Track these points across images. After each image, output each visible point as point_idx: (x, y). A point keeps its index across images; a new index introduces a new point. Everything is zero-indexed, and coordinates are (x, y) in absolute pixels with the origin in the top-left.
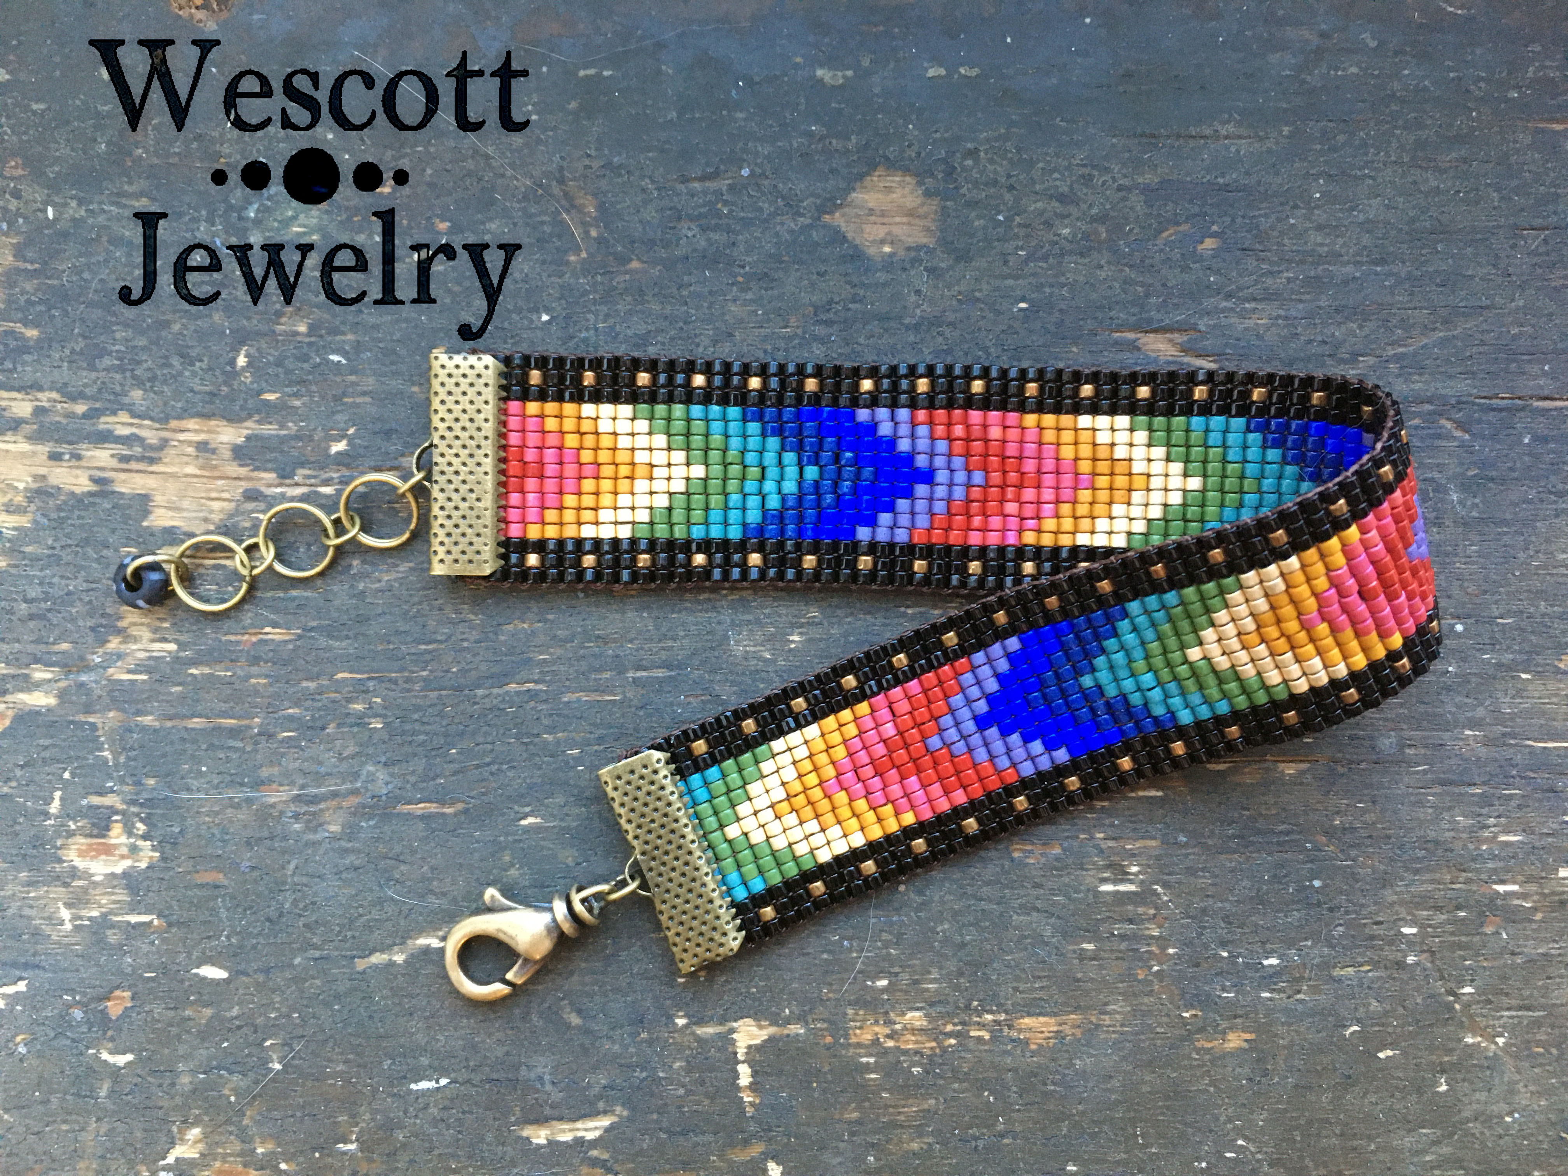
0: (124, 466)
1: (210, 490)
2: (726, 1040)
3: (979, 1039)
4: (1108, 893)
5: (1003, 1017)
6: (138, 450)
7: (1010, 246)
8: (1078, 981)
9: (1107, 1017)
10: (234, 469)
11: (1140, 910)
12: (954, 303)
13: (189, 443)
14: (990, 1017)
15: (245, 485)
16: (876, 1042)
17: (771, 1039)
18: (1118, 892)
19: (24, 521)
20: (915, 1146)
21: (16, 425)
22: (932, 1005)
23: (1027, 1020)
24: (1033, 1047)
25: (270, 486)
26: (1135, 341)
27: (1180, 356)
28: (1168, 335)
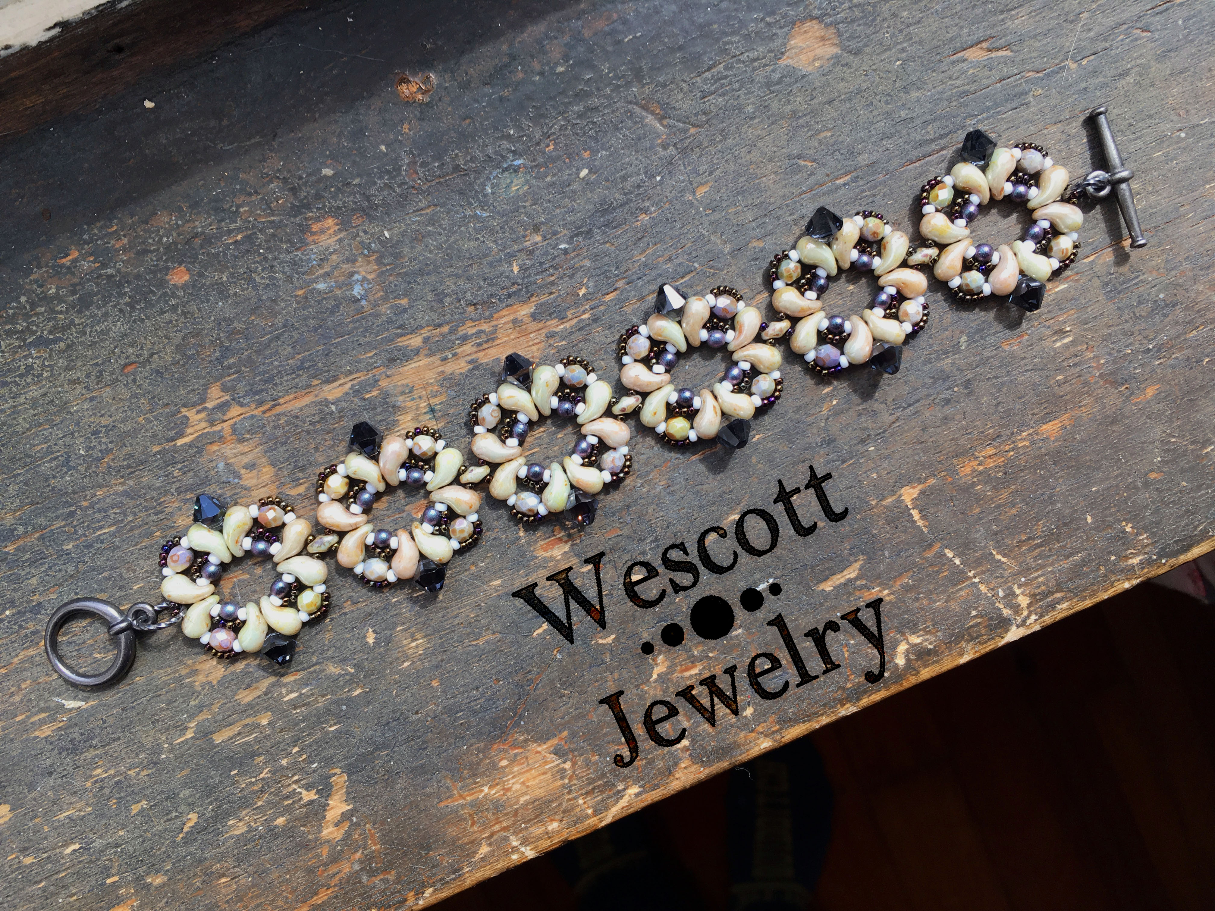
0: (481, 348)
1: (527, 342)
2: (899, 501)
3: (1024, 446)
4: (1059, 347)
5: (1032, 431)
6: (484, 338)
8: (1062, 396)
9: (1083, 408)
10: (534, 326)
11: (1079, 348)
12: (863, 77)
13: (508, 323)
14: (1025, 434)
15: (544, 331)
16: (974, 471)
17: (922, 493)
18: (1065, 344)
19: (443, 398)
20: (1014, 511)
21: (417, 352)
22: (994, 440)
23: (1044, 427)
24: (1052, 439)
25: (557, 326)
26: (963, 57)
27: (990, 54)
28: (979, 46)
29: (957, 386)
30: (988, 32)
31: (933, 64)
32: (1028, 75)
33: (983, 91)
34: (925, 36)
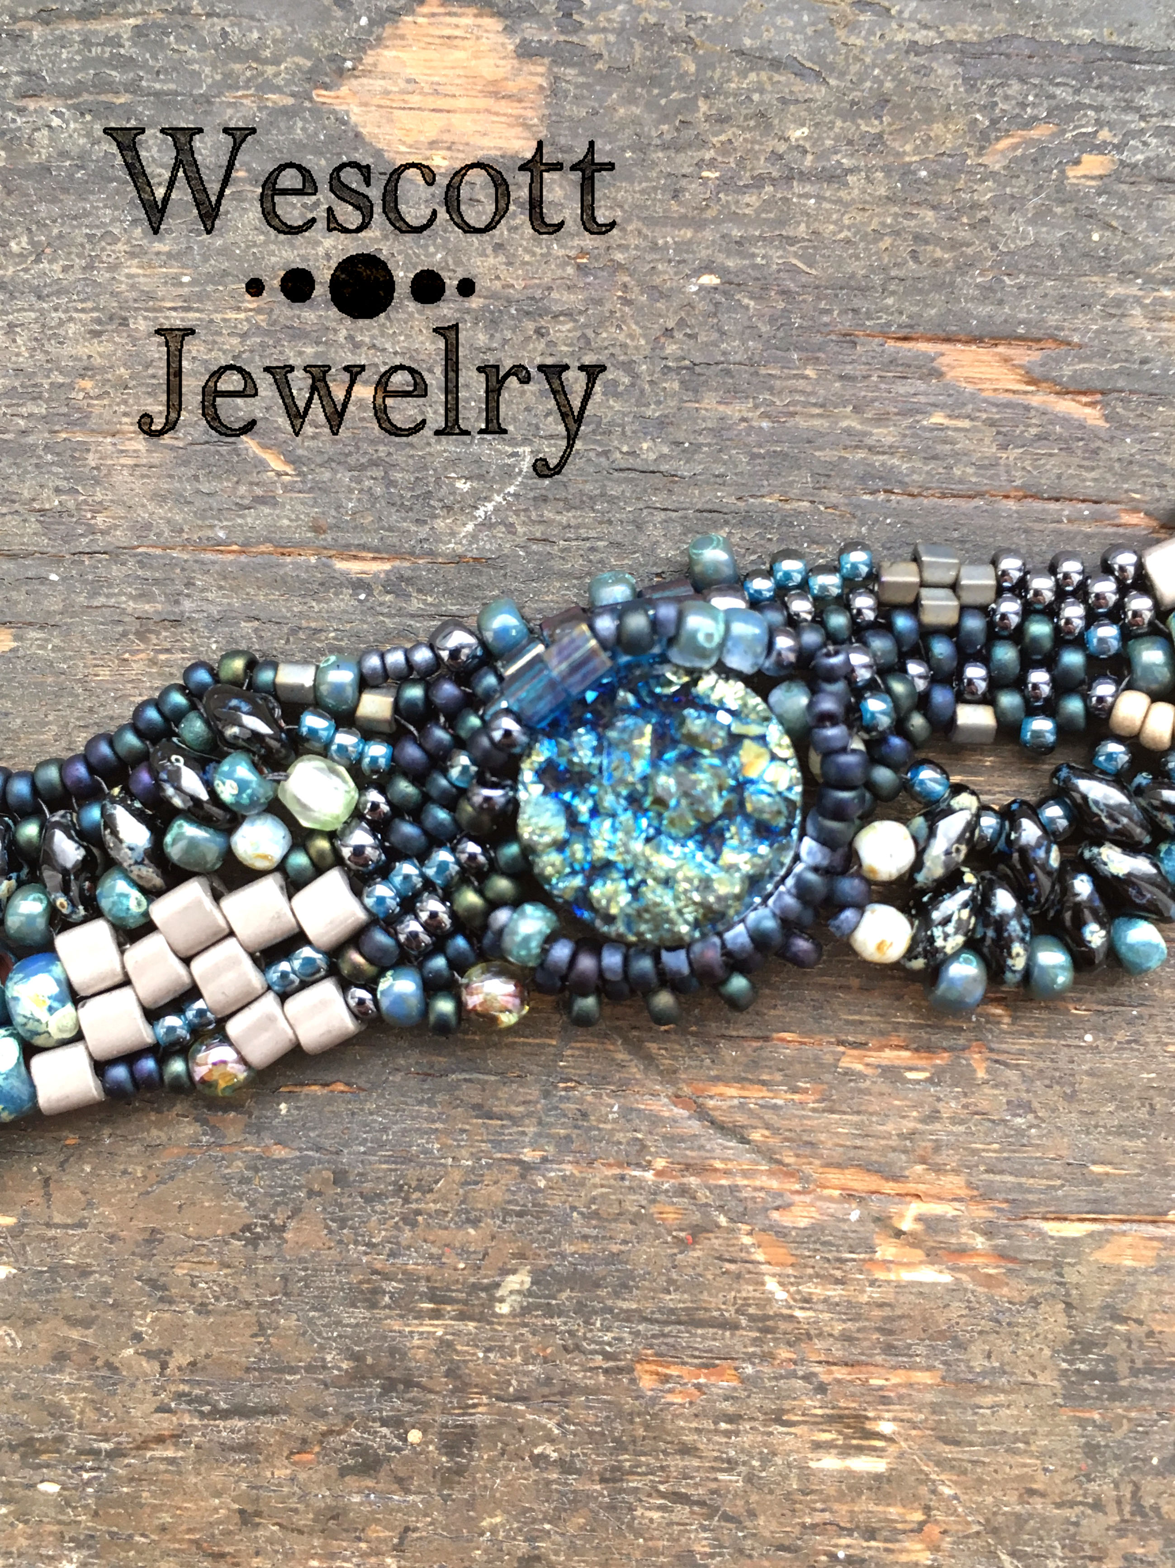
4: (830, 1474)
7: (684, 162)
11: (894, 1512)
12: (570, 270)
18: (850, 1473)
26: (933, 360)
27: (1026, 393)
28: (1001, 349)
29: (425, 1428)
30: (1053, 319)
31: (819, 338)
32: (1126, 518)
33: (950, 501)
34: (834, 234)
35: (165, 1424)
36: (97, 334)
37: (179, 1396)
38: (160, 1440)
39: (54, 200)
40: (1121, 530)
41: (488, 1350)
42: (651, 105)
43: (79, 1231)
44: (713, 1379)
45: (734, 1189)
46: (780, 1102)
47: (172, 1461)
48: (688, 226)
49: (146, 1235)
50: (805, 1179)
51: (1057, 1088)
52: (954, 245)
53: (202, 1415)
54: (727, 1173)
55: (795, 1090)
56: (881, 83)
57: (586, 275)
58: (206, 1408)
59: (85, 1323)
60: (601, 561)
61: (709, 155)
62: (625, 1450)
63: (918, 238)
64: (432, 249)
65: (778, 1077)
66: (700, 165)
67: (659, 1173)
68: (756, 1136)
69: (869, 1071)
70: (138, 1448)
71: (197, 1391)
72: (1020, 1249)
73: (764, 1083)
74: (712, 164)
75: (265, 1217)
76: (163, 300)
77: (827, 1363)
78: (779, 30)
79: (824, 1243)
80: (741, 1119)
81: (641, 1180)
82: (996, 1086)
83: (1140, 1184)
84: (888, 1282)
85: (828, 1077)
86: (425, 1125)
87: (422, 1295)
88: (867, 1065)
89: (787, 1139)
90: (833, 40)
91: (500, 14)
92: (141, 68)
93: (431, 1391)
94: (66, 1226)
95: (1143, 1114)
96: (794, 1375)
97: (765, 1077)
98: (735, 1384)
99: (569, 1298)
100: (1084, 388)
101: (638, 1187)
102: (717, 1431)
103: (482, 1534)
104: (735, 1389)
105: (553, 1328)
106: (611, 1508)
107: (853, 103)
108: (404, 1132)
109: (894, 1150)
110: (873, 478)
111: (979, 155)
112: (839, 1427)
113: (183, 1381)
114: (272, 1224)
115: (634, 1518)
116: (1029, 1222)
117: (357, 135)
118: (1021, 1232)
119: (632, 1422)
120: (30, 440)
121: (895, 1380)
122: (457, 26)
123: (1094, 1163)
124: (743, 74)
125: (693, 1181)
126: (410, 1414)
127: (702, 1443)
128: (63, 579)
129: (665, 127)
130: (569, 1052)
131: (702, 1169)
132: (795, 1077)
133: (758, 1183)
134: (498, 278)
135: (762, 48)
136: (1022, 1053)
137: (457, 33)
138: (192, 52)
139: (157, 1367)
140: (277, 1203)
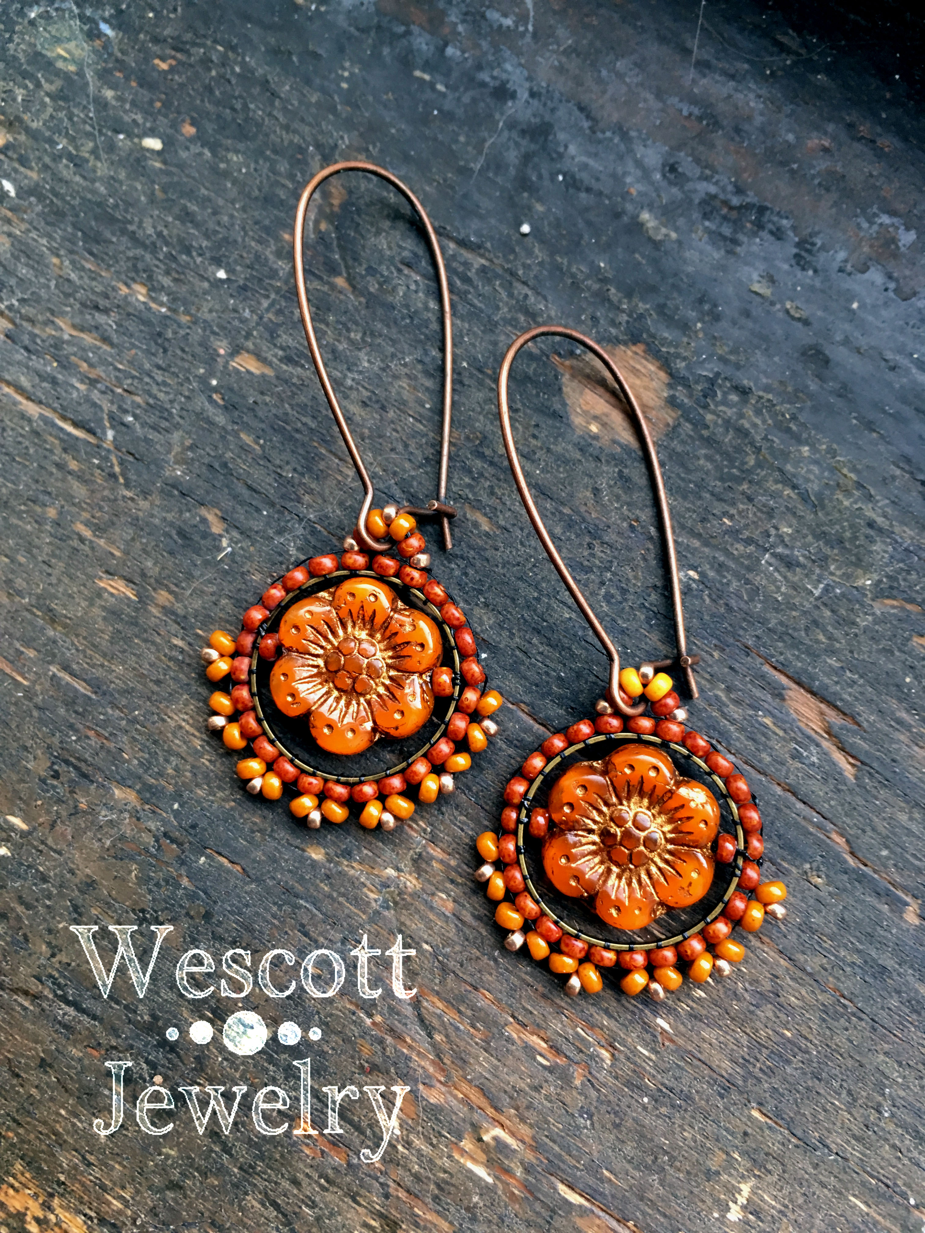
26: (784, 689)
27: (822, 737)
28: (823, 706)
30: (860, 708)
31: (731, 640)
32: (834, 836)
33: (748, 768)
34: (773, 592)
35: (34, 986)
36: (364, 404)
37: (51, 976)
38: (26, 993)
39: (388, 326)
40: (828, 841)
41: (225, 1059)
42: (718, 468)
43: (56, 856)
44: (332, 1153)
45: (408, 1058)
46: (462, 1027)
47: (25, 1009)
48: (699, 540)
49: (89, 881)
50: (448, 1077)
51: (612, 1116)
52: (831, 638)
53: (56, 995)
54: (410, 1047)
55: (473, 1026)
56: (844, 531)
57: (632, 532)
58: (60, 992)
59: (28, 907)
60: (547, 682)
61: (733, 511)
62: (263, 1161)
63: (815, 623)
64: (561, 469)
65: (469, 1013)
66: (725, 514)
67: (374, 1023)
68: (438, 1037)
69: (519, 1042)
70: (11, 990)
71: (62, 981)
72: (539, 1190)
73: (460, 1012)
74: (731, 517)
75: (156, 912)
76: (410, 408)
77: (399, 1185)
78: (809, 471)
79: (437, 1119)
80: (435, 1023)
81: (362, 1021)
82: (580, 1094)
83: (624, 1196)
84: (458, 1162)
85: (495, 1030)
86: (269, 917)
87: (210, 1006)
88: (519, 1037)
89: (452, 1049)
90: (833, 494)
91: (671, 375)
92: (474, 287)
93: (182, 1061)
94: (51, 849)
95: (649, 1160)
96: (377, 1179)
97: (462, 1008)
98: (343, 1163)
99: (285, 1059)
100: (854, 753)
101: (359, 1023)
102: (317, 1182)
103: (160, 1155)
104: (341, 1165)
105: (267, 1070)
106: (236, 1186)
107: (824, 533)
108: (257, 914)
109: (505, 1092)
110: (714, 730)
111: (873, 600)
112: (383, 1222)
113: (57, 970)
114: (157, 917)
115: (244, 1199)
116: (553, 1179)
117: (560, 389)
118: (544, 1181)
119: (275, 1147)
120: (298, 436)
121: (428, 1217)
122: (645, 367)
123: (607, 1169)
124: (776, 482)
125: (389, 1040)
126: (163, 1066)
127: (305, 1182)
128: (268, 516)
129: (719, 483)
130: (368, 927)
131: (399, 1037)
132: (478, 1019)
133: (423, 1063)
134: (586, 504)
135: (794, 476)
136: (605, 1085)
137: (643, 370)
138: (504, 295)
139: (50, 952)
140: (166, 908)
